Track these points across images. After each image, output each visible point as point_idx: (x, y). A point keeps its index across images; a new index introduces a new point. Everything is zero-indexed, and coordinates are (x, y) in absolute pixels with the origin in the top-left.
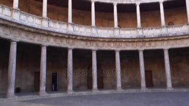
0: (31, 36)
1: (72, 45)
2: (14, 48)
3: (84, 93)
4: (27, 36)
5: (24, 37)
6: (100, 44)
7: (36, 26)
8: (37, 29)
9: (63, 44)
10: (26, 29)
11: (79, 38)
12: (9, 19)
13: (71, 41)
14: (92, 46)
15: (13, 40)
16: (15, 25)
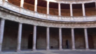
0: (54, 25)
1: (73, 27)
2: (48, 30)
3: (81, 50)
4: (53, 25)
5: (52, 25)
6: (89, 25)
7: (56, 20)
8: (57, 21)
9: (69, 26)
10: (52, 22)
11: (76, 23)
12: (45, 19)
13: (73, 25)
14: (84, 26)
15: (48, 27)
16: (48, 21)
